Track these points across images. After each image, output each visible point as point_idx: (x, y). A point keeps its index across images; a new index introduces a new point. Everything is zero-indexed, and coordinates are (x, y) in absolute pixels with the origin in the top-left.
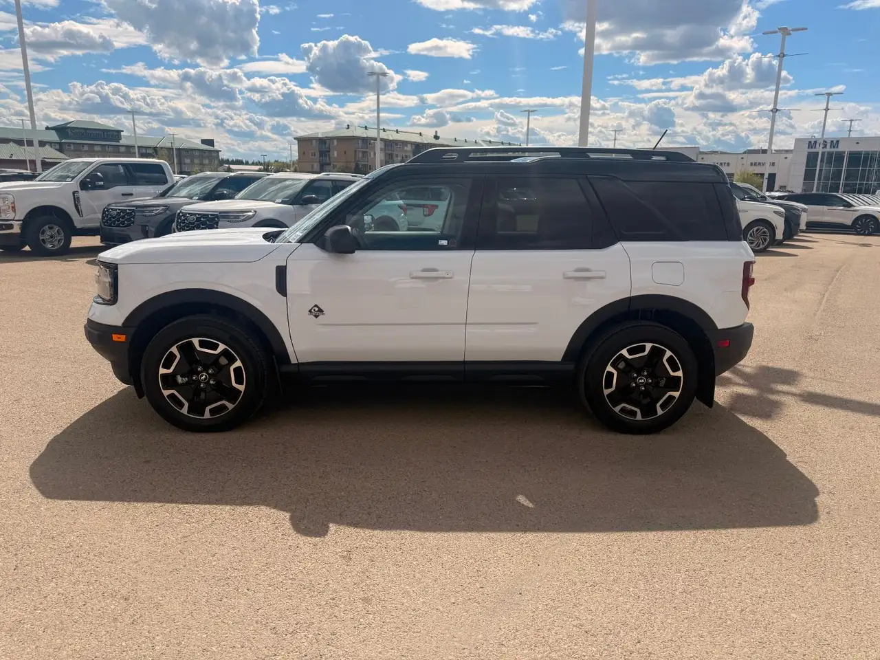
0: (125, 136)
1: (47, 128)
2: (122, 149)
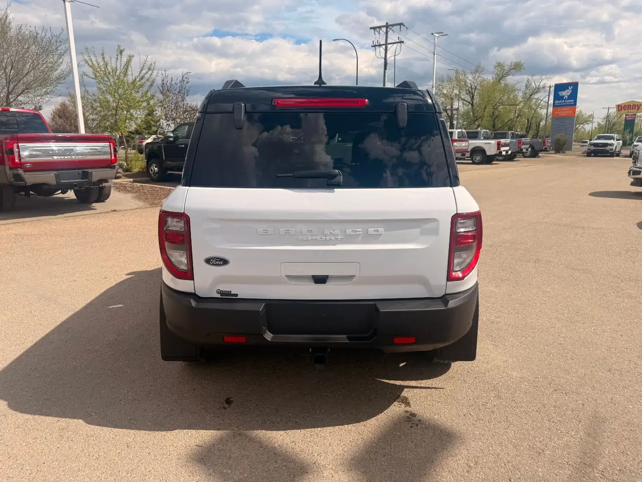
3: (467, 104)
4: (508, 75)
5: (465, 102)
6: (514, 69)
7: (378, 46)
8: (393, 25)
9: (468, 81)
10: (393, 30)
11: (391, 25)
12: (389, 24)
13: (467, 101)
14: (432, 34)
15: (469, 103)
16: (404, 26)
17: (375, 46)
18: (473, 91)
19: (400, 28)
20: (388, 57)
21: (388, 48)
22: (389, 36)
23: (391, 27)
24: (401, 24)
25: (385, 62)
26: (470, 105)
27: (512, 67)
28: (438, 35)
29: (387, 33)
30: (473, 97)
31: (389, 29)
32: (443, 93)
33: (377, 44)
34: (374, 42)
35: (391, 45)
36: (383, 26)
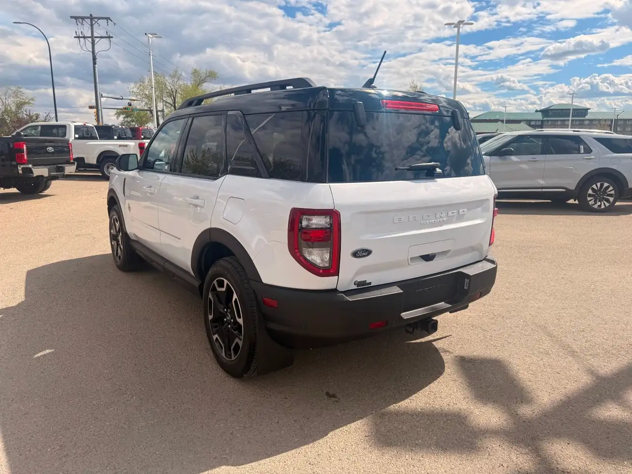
0: (591, 113)
1: (537, 111)
2: (586, 122)
3: (169, 106)
4: (205, 82)
5: (167, 105)
6: (208, 76)
7: (81, 37)
8: (99, 18)
9: (167, 84)
10: (98, 23)
11: (96, 18)
12: (93, 16)
13: (169, 103)
14: (146, 34)
15: (172, 105)
16: (112, 21)
17: (79, 37)
18: (174, 94)
19: (108, 22)
20: (96, 52)
21: (96, 42)
22: (94, 30)
23: (96, 20)
24: (108, 19)
25: (93, 56)
26: (173, 108)
27: (207, 75)
28: (151, 36)
29: (92, 25)
30: (175, 99)
31: (94, 22)
32: (146, 94)
33: (81, 35)
34: (78, 34)
35: (98, 39)
36: (87, 18)
